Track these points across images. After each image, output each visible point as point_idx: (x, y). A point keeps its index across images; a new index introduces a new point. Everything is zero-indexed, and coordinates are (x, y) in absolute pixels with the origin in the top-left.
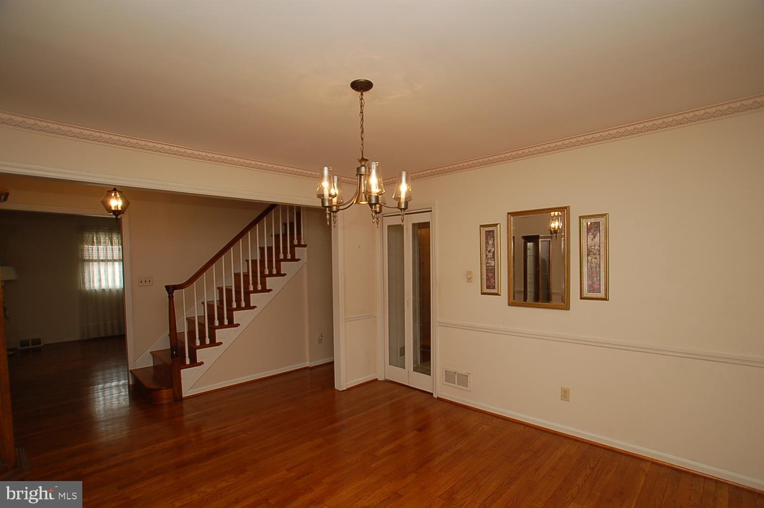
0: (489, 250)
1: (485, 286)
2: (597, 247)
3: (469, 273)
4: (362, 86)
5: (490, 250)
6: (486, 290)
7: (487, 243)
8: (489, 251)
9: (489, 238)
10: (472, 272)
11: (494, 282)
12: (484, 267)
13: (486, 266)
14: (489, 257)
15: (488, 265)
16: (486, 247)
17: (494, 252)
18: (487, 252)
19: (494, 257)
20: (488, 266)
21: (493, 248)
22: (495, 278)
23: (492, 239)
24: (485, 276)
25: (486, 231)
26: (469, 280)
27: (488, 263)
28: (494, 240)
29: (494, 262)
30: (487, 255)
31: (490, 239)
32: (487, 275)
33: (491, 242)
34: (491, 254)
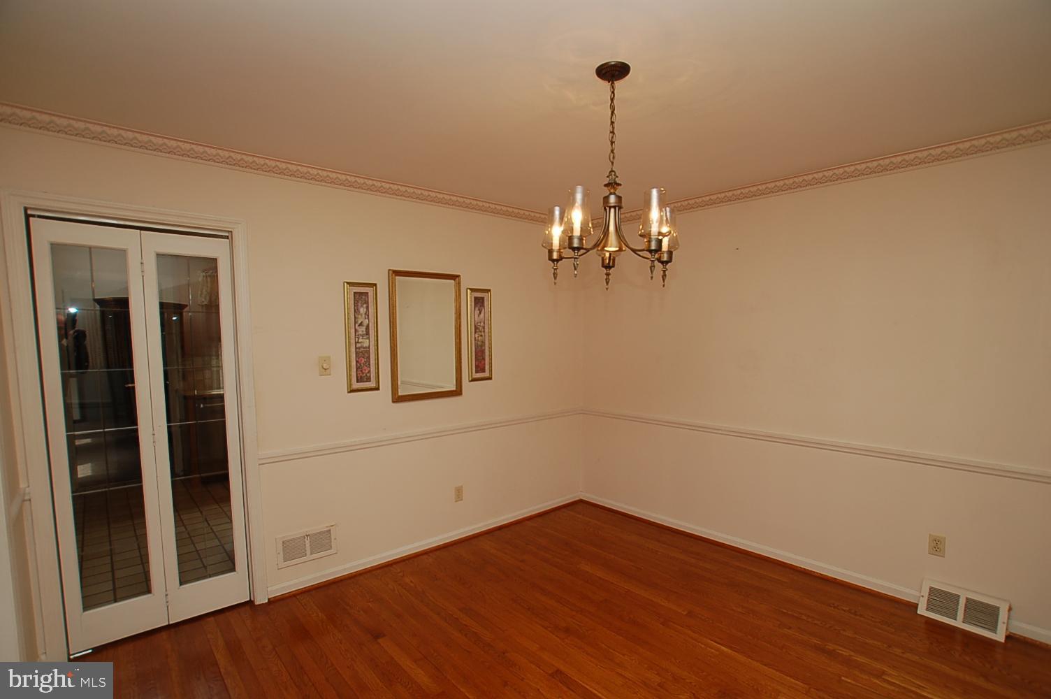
0: (360, 322)
1: (354, 379)
2: (482, 324)
3: (327, 359)
5: (362, 322)
6: (356, 385)
7: (356, 311)
8: (361, 324)
9: (360, 305)
10: (329, 357)
11: (369, 372)
12: (353, 349)
13: (356, 348)
14: (360, 333)
15: (358, 345)
16: (355, 318)
17: (368, 326)
18: (357, 325)
19: (368, 333)
20: (359, 348)
21: (367, 320)
22: (370, 365)
23: (365, 306)
24: (354, 363)
25: (355, 293)
26: (325, 371)
27: (358, 342)
28: (367, 308)
29: (368, 341)
30: (356, 331)
31: (362, 306)
32: (357, 362)
33: (362, 310)
34: (364, 329)
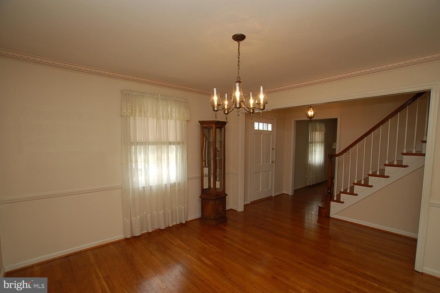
4: (239, 38)
